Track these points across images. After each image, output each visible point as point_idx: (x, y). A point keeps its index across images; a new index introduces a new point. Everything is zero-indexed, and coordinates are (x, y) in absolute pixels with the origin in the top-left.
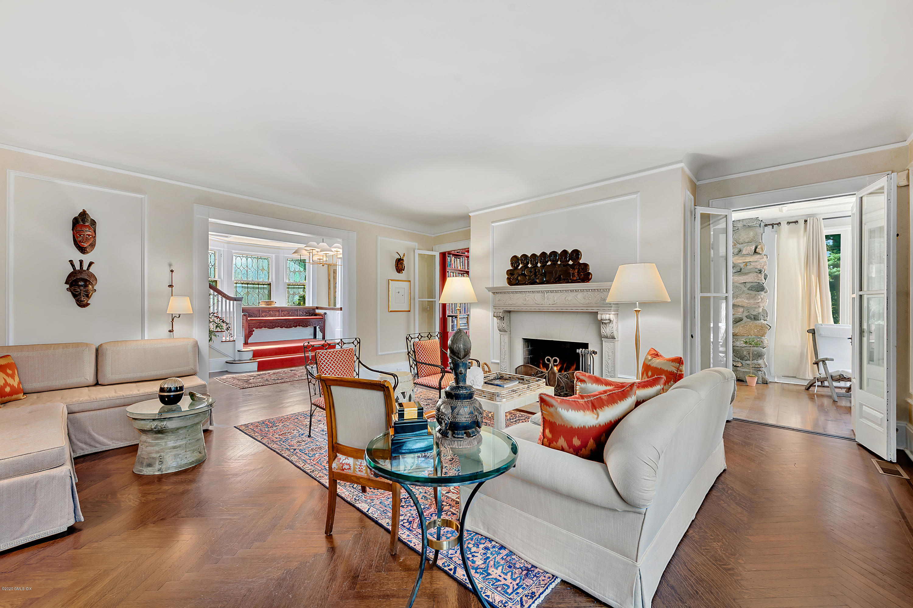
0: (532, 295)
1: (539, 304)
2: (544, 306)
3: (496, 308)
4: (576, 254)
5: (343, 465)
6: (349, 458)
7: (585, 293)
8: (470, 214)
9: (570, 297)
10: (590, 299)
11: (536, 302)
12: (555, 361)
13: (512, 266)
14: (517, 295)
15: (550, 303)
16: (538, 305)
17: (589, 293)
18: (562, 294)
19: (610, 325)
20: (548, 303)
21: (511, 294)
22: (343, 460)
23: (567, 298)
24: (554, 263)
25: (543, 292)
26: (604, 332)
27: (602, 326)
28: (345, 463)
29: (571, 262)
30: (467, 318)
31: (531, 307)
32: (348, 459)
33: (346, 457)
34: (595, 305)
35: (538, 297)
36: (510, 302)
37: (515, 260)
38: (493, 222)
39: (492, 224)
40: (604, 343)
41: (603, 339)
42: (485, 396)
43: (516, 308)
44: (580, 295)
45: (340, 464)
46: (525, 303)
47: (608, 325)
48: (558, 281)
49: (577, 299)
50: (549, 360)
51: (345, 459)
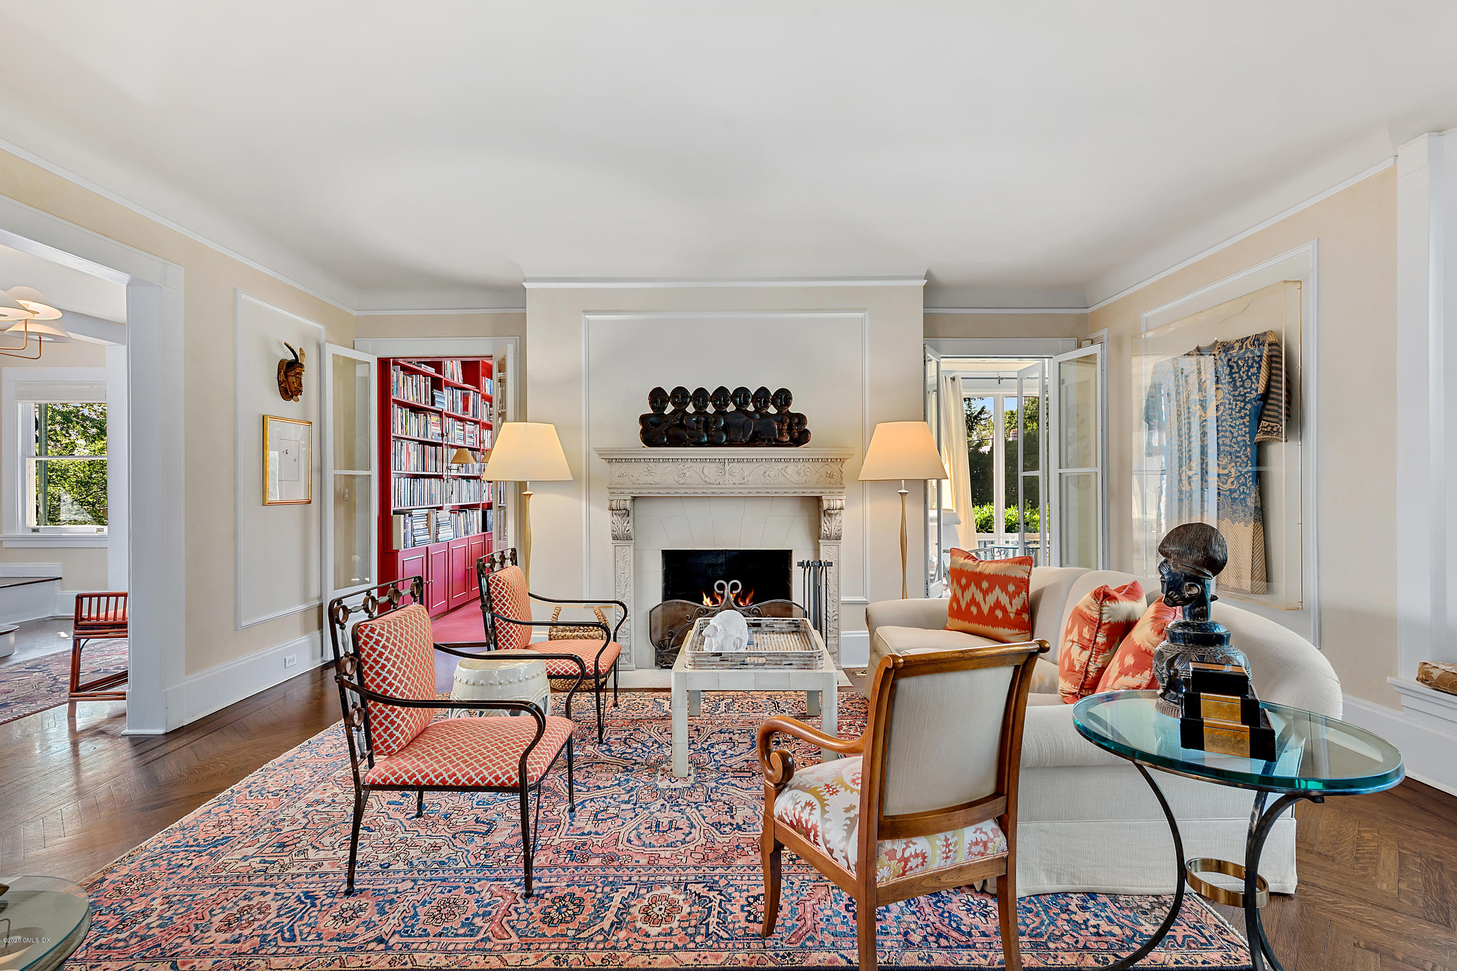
0: (697, 467)
1: (713, 484)
2: (724, 486)
3: (613, 491)
4: (784, 397)
5: (906, 860)
6: (914, 840)
7: (800, 465)
8: (526, 285)
9: (775, 469)
10: (808, 474)
11: (707, 480)
12: (734, 587)
13: (653, 408)
14: (666, 465)
15: (736, 482)
16: (709, 486)
17: (806, 464)
18: (758, 464)
19: (837, 518)
20: (732, 482)
21: (650, 464)
22: (904, 850)
23: (767, 473)
24: (740, 409)
25: (722, 461)
26: (827, 529)
27: (823, 519)
28: (911, 855)
29: (772, 410)
30: (427, 515)
31: (695, 488)
32: (914, 844)
33: (904, 841)
34: (818, 486)
35: (711, 470)
36: (649, 480)
37: (657, 396)
38: (586, 312)
39: (587, 317)
40: (821, 547)
41: (820, 541)
42: (792, 664)
43: (661, 491)
44: (791, 468)
45: (899, 861)
46: (682, 482)
47: (833, 517)
48: (754, 441)
49: (786, 475)
50: (721, 587)
51: (908, 847)
